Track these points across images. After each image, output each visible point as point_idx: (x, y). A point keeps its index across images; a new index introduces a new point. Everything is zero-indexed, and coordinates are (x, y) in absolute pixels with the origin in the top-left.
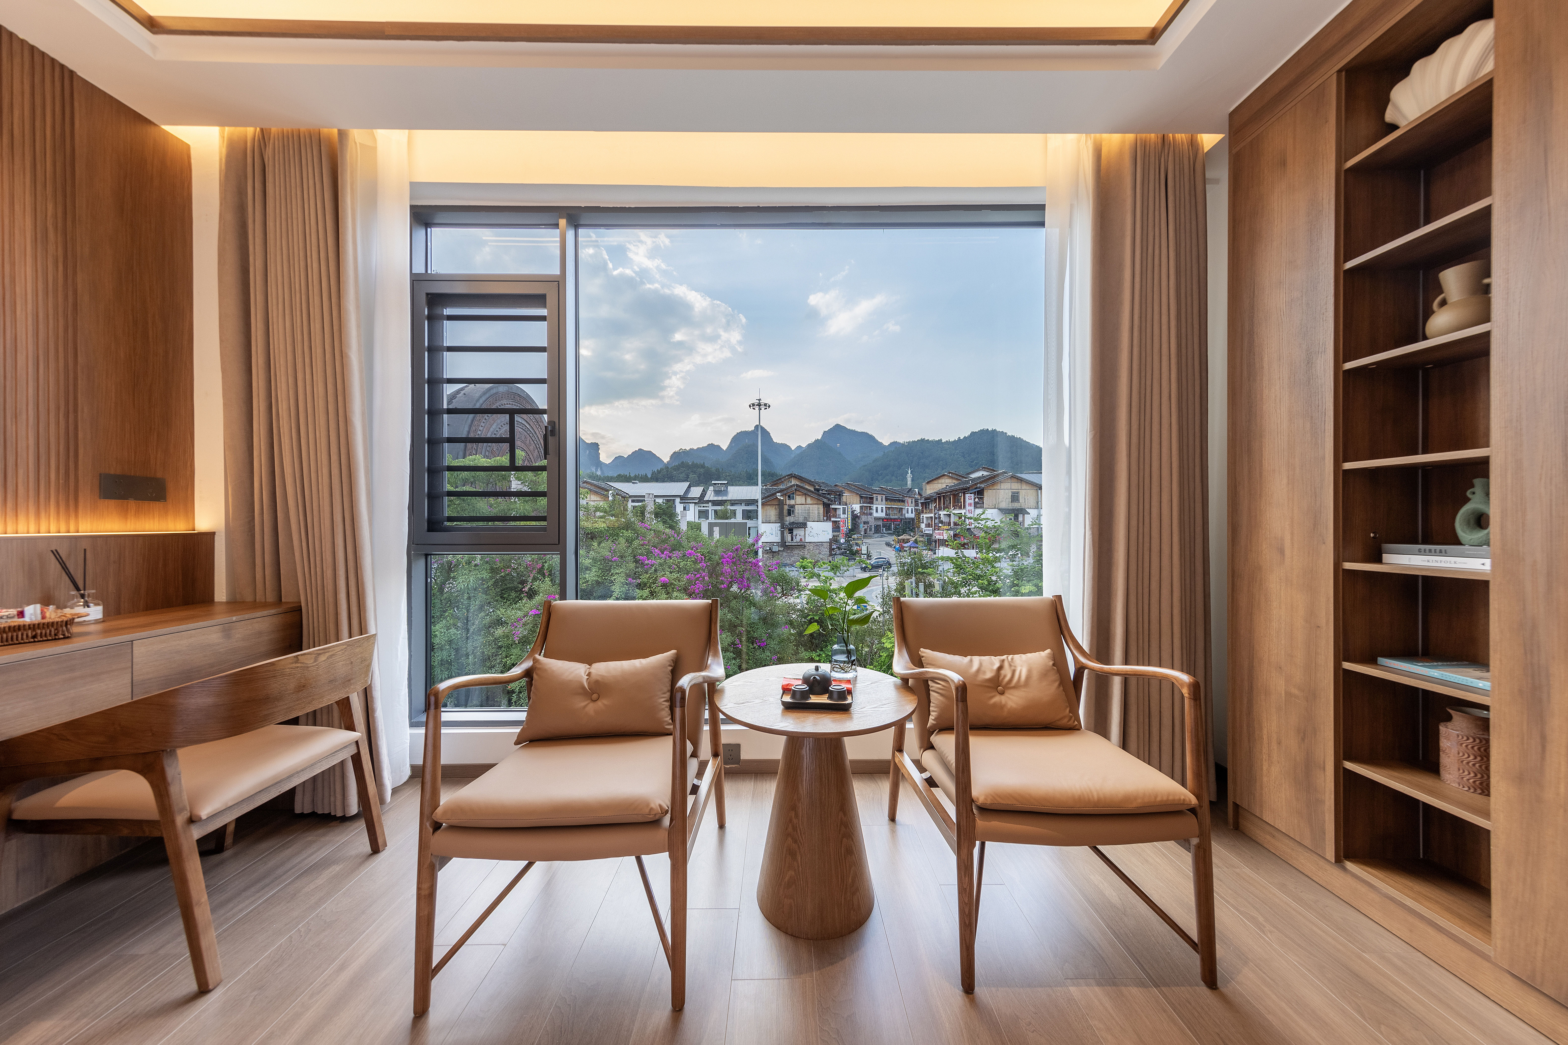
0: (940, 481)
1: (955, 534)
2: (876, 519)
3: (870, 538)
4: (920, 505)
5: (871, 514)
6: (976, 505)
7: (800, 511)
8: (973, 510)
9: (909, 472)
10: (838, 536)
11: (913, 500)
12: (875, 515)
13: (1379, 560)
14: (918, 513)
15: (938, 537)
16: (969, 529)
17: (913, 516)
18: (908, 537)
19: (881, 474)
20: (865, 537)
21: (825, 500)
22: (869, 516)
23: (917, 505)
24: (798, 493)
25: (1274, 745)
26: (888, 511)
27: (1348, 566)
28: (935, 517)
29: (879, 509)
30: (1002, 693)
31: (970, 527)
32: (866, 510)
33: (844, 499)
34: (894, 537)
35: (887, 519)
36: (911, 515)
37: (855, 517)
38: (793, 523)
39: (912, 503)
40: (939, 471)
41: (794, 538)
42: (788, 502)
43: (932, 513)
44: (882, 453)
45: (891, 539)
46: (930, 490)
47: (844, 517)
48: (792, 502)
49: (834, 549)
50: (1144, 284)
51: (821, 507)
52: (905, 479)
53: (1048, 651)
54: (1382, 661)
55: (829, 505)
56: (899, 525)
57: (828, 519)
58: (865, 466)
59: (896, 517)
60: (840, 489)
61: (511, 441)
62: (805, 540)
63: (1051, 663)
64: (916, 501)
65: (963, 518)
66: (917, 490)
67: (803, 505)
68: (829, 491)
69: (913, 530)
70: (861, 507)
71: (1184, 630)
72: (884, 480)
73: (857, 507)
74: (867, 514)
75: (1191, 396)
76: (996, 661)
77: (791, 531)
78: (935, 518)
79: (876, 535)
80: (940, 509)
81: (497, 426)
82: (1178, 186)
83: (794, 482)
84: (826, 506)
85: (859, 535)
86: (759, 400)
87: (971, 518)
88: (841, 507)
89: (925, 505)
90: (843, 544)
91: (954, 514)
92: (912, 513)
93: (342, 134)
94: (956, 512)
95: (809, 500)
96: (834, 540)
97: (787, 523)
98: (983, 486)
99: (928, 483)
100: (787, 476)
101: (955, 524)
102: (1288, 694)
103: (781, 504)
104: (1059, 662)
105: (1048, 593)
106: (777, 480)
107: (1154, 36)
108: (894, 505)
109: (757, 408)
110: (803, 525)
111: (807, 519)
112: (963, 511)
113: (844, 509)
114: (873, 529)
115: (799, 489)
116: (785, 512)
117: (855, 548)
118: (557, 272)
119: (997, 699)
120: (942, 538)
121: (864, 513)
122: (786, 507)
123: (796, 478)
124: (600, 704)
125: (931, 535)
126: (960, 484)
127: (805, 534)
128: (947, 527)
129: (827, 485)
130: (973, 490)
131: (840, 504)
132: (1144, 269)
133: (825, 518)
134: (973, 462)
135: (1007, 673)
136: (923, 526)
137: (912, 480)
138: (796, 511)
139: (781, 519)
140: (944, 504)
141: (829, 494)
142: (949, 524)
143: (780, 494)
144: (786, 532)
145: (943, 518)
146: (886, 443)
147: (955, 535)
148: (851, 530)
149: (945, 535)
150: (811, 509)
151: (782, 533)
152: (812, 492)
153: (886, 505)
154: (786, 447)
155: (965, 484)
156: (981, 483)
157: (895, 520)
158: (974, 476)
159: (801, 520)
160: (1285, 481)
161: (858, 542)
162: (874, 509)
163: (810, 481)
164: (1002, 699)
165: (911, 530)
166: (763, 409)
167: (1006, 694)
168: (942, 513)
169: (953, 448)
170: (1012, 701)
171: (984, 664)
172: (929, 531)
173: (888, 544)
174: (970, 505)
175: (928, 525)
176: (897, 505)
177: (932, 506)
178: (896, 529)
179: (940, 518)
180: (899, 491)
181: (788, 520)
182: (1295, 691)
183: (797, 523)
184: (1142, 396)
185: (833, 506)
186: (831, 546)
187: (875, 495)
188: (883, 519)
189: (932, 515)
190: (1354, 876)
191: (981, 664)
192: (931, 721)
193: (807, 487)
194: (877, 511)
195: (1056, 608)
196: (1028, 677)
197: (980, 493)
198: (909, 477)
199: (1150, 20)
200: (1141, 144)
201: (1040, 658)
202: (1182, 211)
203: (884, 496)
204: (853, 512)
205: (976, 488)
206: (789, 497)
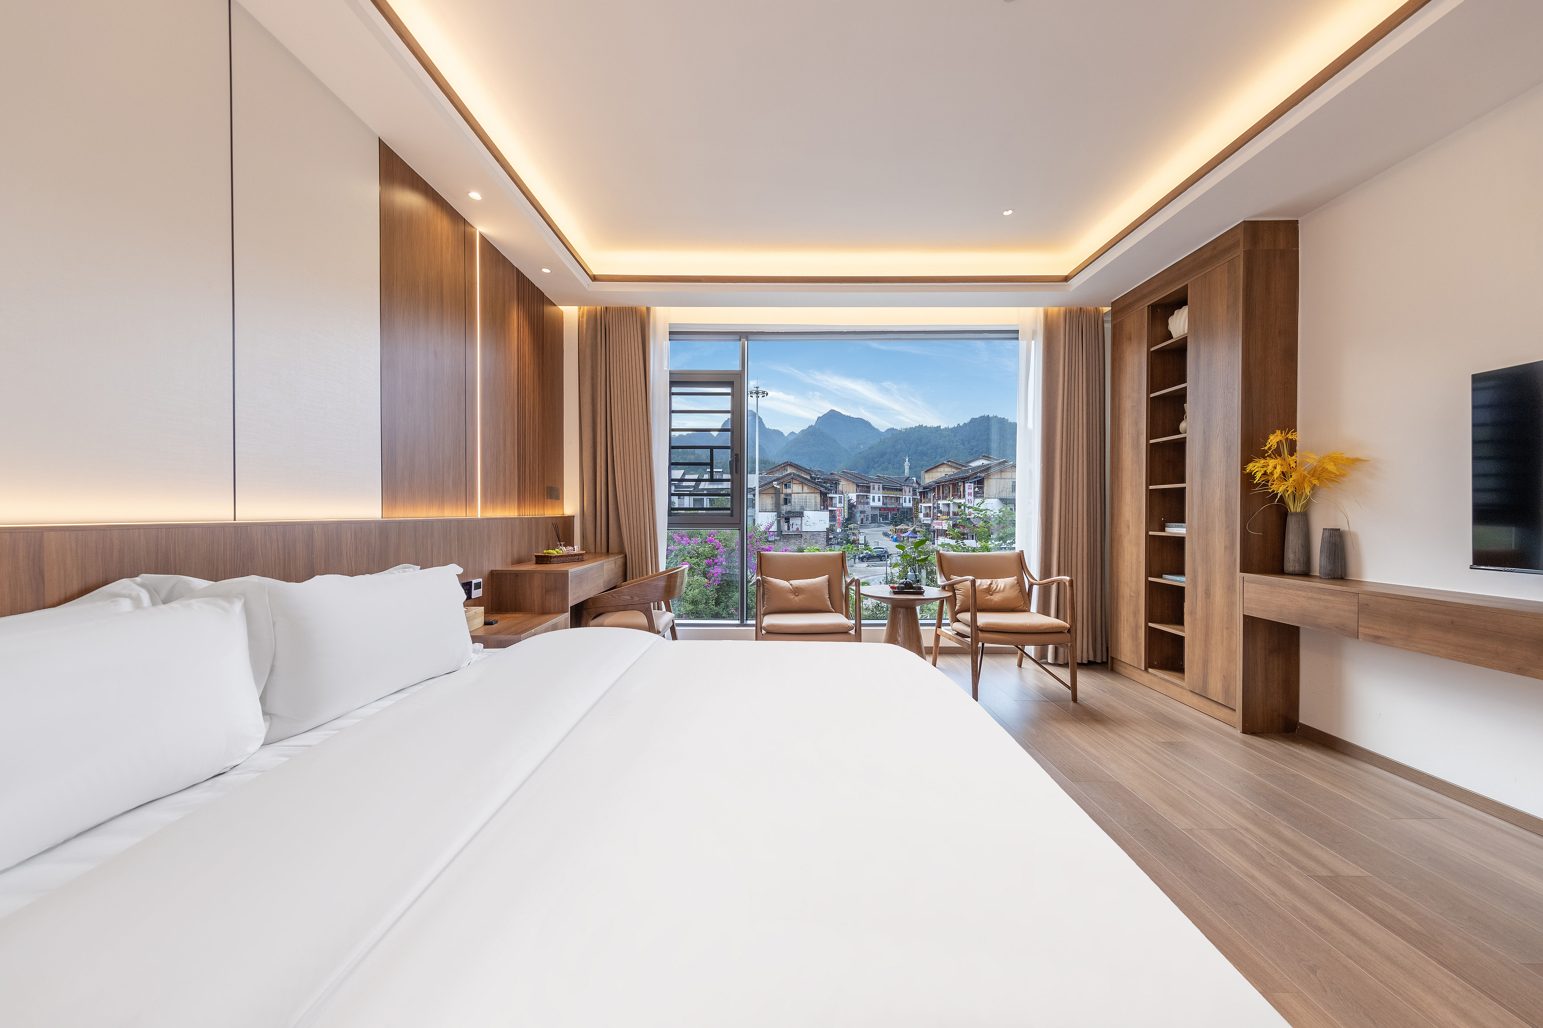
0: (939, 469)
1: (955, 524)
2: (873, 508)
3: (867, 528)
4: (918, 494)
5: (868, 503)
6: (976, 495)
7: (797, 500)
8: (973, 500)
9: (907, 460)
10: (834, 526)
11: (911, 489)
12: (872, 504)
13: (1164, 531)
14: (916, 502)
15: (936, 527)
16: (969, 519)
17: (910, 505)
18: (906, 527)
19: (878, 461)
20: (861, 527)
21: (822, 489)
22: (866, 506)
23: (914, 494)
24: (794, 481)
25: (1125, 622)
26: (885, 501)
27: (1151, 533)
28: (933, 506)
29: (876, 498)
30: (992, 595)
31: (970, 517)
32: (863, 499)
33: (840, 488)
34: (892, 527)
35: (885, 509)
36: (908, 505)
37: (851, 506)
38: (790, 512)
39: (910, 492)
40: (937, 459)
41: (791, 527)
42: (785, 491)
43: (930, 502)
44: (879, 440)
45: (888, 529)
46: (929, 479)
47: (840, 506)
48: (789, 491)
49: (831, 539)
50: (1070, 386)
51: (818, 496)
52: (902, 467)
53: (1016, 577)
54: (1164, 576)
55: (825, 494)
56: (896, 515)
57: (825, 508)
58: (860, 453)
59: (893, 506)
60: (837, 477)
61: (711, 464)
62: (801, 529)
63: (1016, 582)
64: (914, 491)
65: (963, 508)
66: (915, 479)
67: (800, 494)
68: (825, 479)
69: (911, 520)
70: (858, 496)
71: (1089, 570)
72: (880, 468)
73: (853, 497)
74: (864, 504)
75: (1095, 446)
76: (989, 581)
77: (787, 520)
78: (934, 508)
79: (873, 525)
80: (939, 499)
81: (704, 456)
82: (1088, 334)
83: (790, 470)
84: (823, 495)
85: (855, 525)
86: (757, 388)
87: (969, 508)
88: (837, 496)
89: (924, 494)
90: (839, 533)
91: (954, 503)
92: (910, 502)
93: (648, 309)
94: (957, 501)
95: (806, 489)
96: (831, 530)
97: (784, 512)
98: (983, 475)
99: (927, 472)
100: (783, 464)
101: (955, 514)
102: (1131, 596)
103: (777, 492)
104: (1020, 583)
105: (1017, 550)
106: (773, 468)
107: (1066, 279)
108: (891, 494)
109: (755, 396)
110: (800, 515)
111: (803, 508)
112: (962, 501)
113: (840, 498)
114: (870, 519)
115: (793, 478)
116: (782, 501)
117: (852, 538)
118: (737, 367)
119: (989, 597)
120: (940, 528)
121: (860, 502)
122: (782, 496)
123: (792, 466)
124: (800, 597)
125: (929, 525)
126: (959, 473)
127: (802, 523)
128: (945, 517)
129: (822, 473)
130: (973, 479)
131: (836, 493)
132: (1070, 378)
133: (822, 507)
134: (973, 449)
135: (994, 586)
136: (921, 515)
137: (910, 468)
138: (793, 500)
139: (777, 509)
140: (943, 493)
141: (825, 483)
142: (948, 514)
143: (776, 483)
144: (783, 521)
145: (942, 508)
146: (883, 430)
147: (955, 526)
148: (847, 520)
149: (944, 525)
150: (808, 497)
151: (779, 522)
152: (809, 480)
153: (883, 494)
154: (779, 433)
155: (965, 473)
156: (981, 472)
157: (893, 509)
158: (974, 464)
159: (798, 509)
160: (1130, 494)
161: (855, 531)
162: (871, 497)
163: (806, 469)
164: (992, 597)
165: (909, 520)
166: (761, 396)
167: (993, 595)
168: (941, 502)
169: (953, 434)
170: (996, 598)
171: (983, 582)
172: (927, 521)
173: (886, 534)
174: (970, 494)
175: (926, 515)
176: (895, 494)
177: (931, 495)
178: (893, 518)
179: (938, 507)
180: (896, 480)
181: (785, 508)
182: (1133, 594)
183: (794, 513)
184: (1069, 446)
185: (830, 495)
186: (828, 535)
187: (871, 484)
188: (880, 509)
189: (931, 505)
190: (1152, 674)
191: (981, 582)
192: (957, 608)
193: (802, 475)
194: (874, 500)
195: (1021, 557)
196: (1004, 588)
197: (980, 483)
198: (907, 465)
199: (1065, 273)
200: (1069, 312)
201: (1011, 580)
202: (1091, 347)
203: (881, 485)
204: (849, 501)
205: (976, 478)
206: (786, 485)
